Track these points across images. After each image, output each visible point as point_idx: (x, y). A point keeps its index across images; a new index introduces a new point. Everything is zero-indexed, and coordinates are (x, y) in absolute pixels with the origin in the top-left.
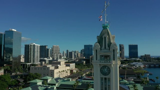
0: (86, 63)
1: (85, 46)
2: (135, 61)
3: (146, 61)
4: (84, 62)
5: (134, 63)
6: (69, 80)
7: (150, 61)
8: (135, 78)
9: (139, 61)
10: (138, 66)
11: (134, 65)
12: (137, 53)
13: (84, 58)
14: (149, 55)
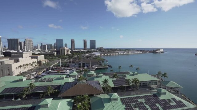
0: (57, 54)
1: (57, 40)
2: (94, 51)
3: (101, 51)
4: (55, 53)
5: (94, 53)
6: (22, 80)
7: (103, 51)
8: (98, 65)
9: (96, 51)
10: (96, 55)
11: (94, 54)
12: (95, 46)
13: (56, 50)
14: (102, 48)
